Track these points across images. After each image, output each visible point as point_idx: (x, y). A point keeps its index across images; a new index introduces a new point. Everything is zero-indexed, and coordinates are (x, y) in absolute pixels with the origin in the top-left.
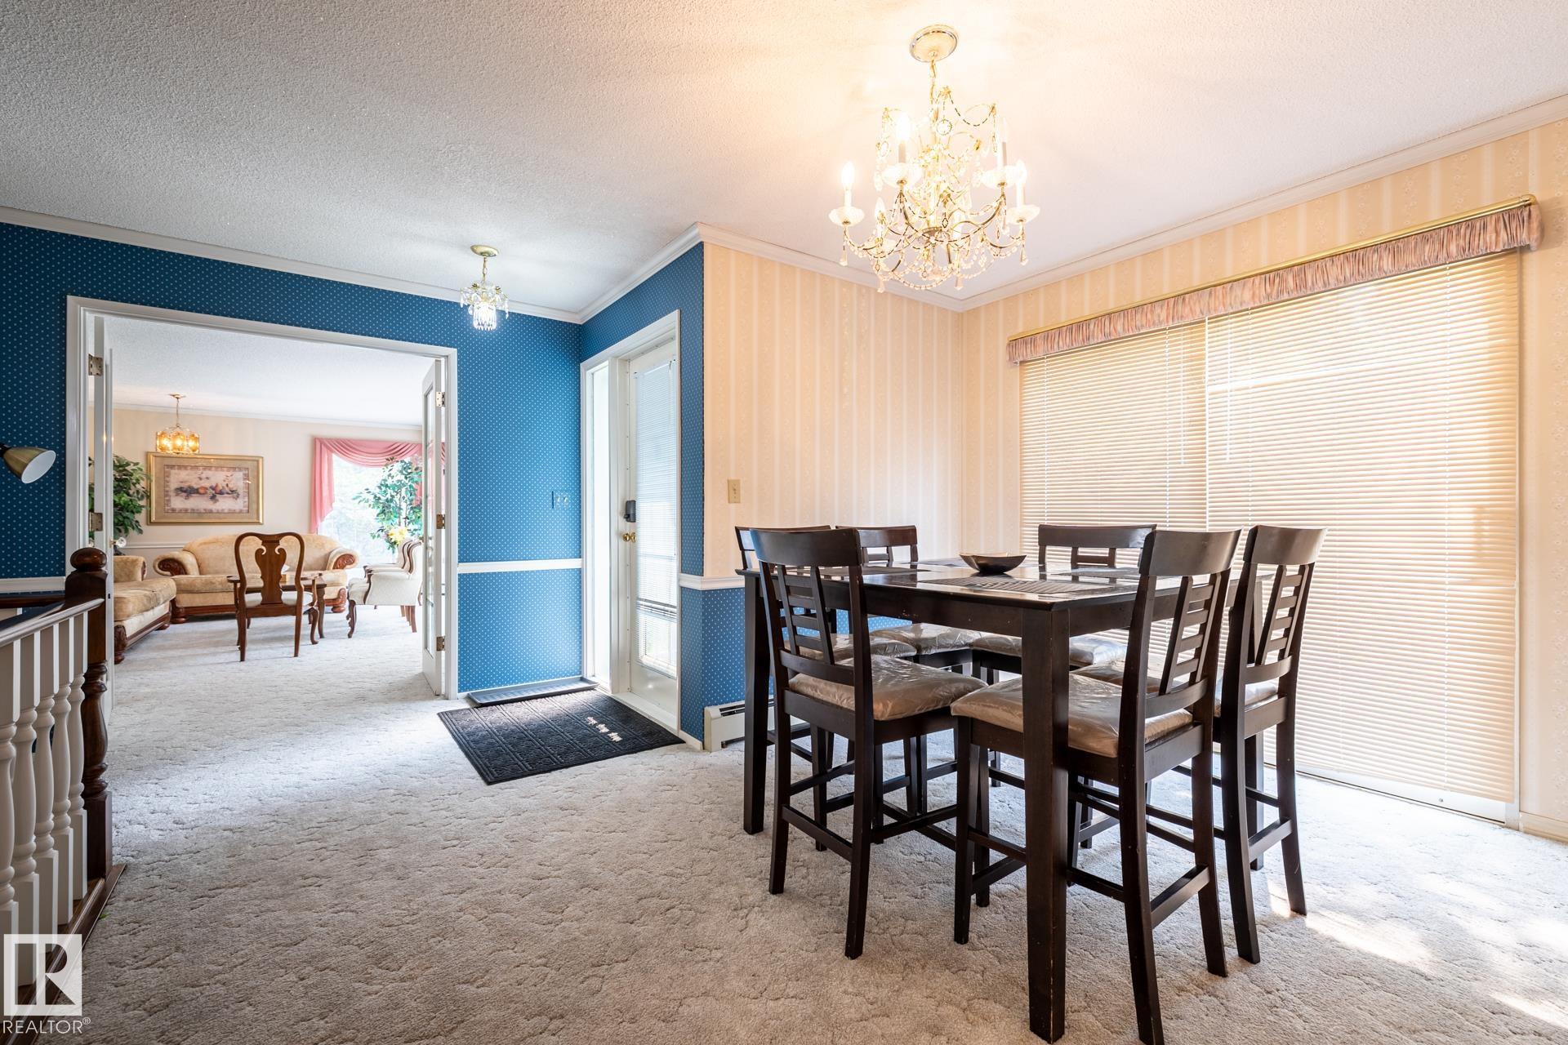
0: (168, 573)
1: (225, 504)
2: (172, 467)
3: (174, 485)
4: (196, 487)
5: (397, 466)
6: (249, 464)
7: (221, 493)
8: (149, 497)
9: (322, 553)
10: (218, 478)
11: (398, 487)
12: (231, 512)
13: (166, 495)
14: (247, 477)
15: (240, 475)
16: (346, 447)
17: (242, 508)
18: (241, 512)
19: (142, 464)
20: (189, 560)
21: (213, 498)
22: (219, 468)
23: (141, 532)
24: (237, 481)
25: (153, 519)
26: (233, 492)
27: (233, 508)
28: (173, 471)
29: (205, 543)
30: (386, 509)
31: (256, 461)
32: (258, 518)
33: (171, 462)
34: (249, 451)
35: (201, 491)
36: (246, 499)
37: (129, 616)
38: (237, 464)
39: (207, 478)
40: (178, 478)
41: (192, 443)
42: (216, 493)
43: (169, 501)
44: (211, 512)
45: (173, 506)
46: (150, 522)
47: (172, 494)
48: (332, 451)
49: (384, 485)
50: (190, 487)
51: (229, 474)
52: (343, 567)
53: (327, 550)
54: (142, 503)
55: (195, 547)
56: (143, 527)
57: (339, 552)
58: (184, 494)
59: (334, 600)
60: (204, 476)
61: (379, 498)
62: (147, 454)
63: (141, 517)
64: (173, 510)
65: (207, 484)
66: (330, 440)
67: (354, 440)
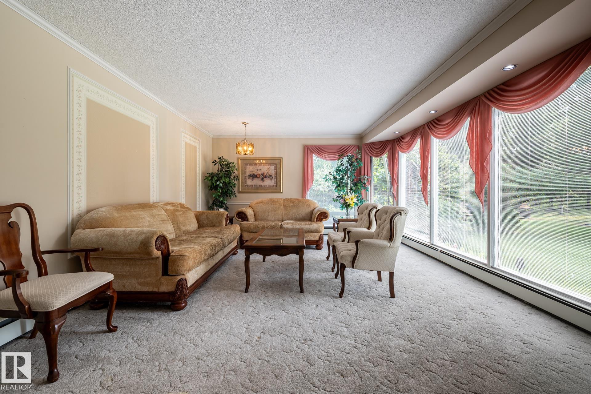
0: (240, 220)
1: (268, 182)
2: (247, 164)
3: (248, 174)
4: (256, 174)
5: (345, 159)
6: (277, 162)
7: (266, 177)
8: (239, 179)
9: (308, 210)
10: (264, 169)
11: (347, 170)
12: (270, 187)
13: (245, 179)
14: (275, 168)
15: (273, 167)
16: (320, 150)
17: (274, 184)
18: (273, 186)
19: (236, 162)
20: (250, 212)
21: (262, 180)
22: (265, 164)
23: (236, 196)
24: (271, 170)
25: (240, 190)
26: (270, 176)
27: (270, 185)
28: (248, 167)
29: (257, 203)
30: (340, 185)
31: (280, 160)
32: (280, 190)
33: (248, 161)
34: (277, 155)
35: (258, 176)
36: (276, 180)
37: (190, 270)
38: (272, 162)
39: (260, 170)
40: (250, 169)
41: (250, 149)
42: (264, 177)
43: (246, 181)
44: (261, 186)
45: (247, 184)
46: (239, 192)
47: (247, 178)
48: (313, 153)
49: (338, 170)
50: (254, 174)
51: (269, 167)
52: (321, 220)
53: (312, 208)
54: (236, 182)
55: (253, 205)
56: (237, 194)
57: (319, 211)
58: (251, 178)
59: (317, 241)
60: (259, 169)
61: (336, 178)
62: (238, 158)
63: (236, 189)
64: (248, 186)
65: (260, 172)
66: (312, 146)
67: (323, 146)
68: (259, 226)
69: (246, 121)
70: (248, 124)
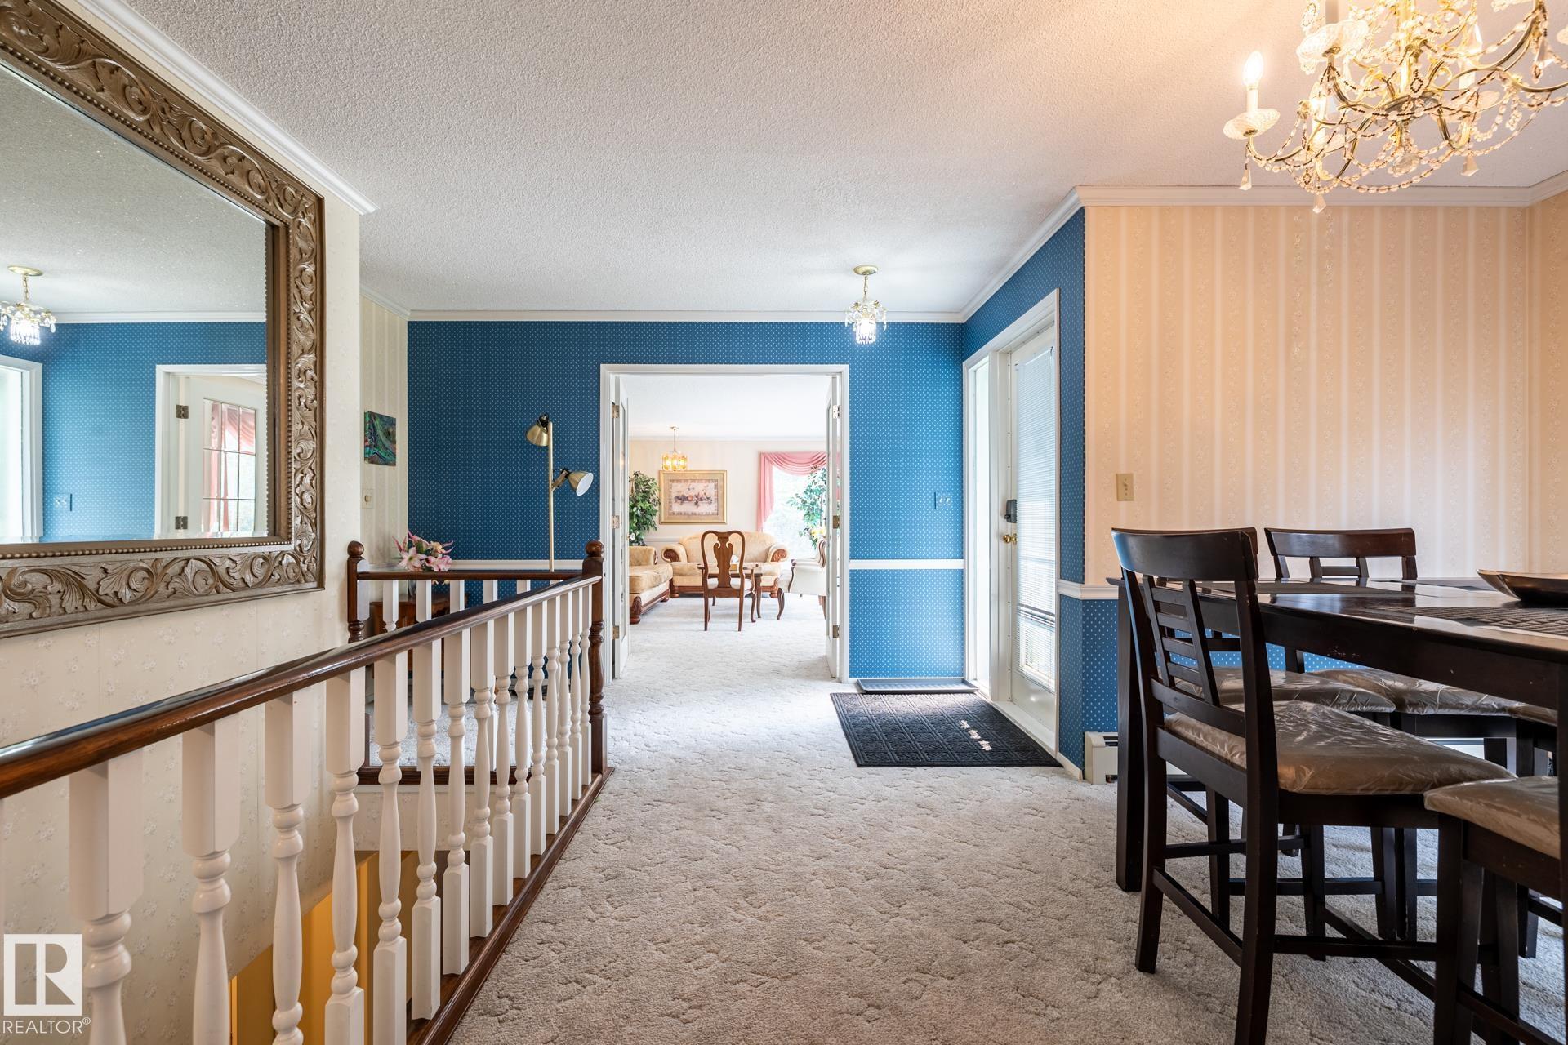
0: (669, 560)
1: (704, 508)
2: (672, 481)
3: (674, 495)
4: (687, 495)
5: (820, 473)
6: (719, 477)
7: (701, 500)
8: (660, 504)
9: (762, 548)
10: (699, 488)
11: (820, 492)
12: (708, 515)
13: (670, 502)
14: (716, 487)
15: (712, 485)
16: (781, 459)
17: (714, 511)
18: (713, 514)
19: (656, 481)
20: (681, 551)
21: (696, 504)
22: (700, 480)
23: (656, 529)
24: (710, 490)
25: (663, 520)
26: (708, 499)
27: (706, 512)
28: (674, 484)
29: (691, 538)
30: (811, 512)
31: (722, 474)
32: (724, 519)
33: (674, 478)
34: (718, 468)
35: (690, 499)
36: (716, 505)
37: (643, 590)
38: (712, 477)
39: (693, 489)
40: (679, 489)
41: (682, 462)
42: (698, 500)
43: (671, 506)
44: (695, 514)
45: (674, 510)
46: (661, 523)
47: (673, 501)
48: (772, 463)
49: (809, 491)
50: (683, 496)
51: (706, 485)
52: (778, 560)
53: (767, 544)
54: (657, 508)
55: (683, 541)
56: (657, 525)
57: (775, 548)
58: (680, 501)
59: (772, 587)
60: (691, 487)
61: (806, 502)
62: (659, 472)
63: (656, 519)
64: (674, 513)
65: (692, 493)
66: (770, 454)
67: (789, 453)
69: (677, 425)
70: (679, 428)
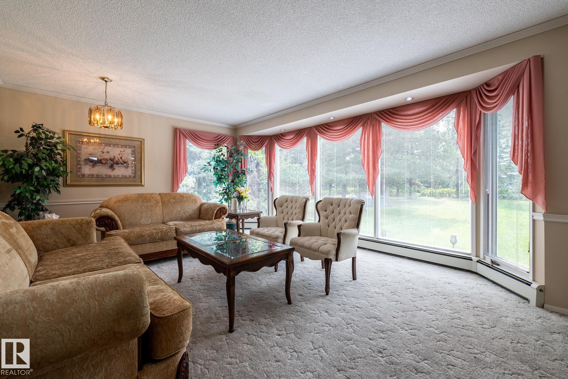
1: (119, 171)
2: (82, 142)
3: (83, 157)
4: (100, 158)
5: (224, 149)
6: (136, 144)
7: (117, 163)
8: (66, 165)
10: (115, 152)
12: (124, 177)
13: (79, 164)
14: (134, 153)
15: (129, 151)
16: (195, 136)
17: (131, 174)
18: (130, 177)
21: (112, 167)
22: (116, 145)
23: (58, 191)
24: (128, 155)
25: (69, 182)
26: (125, 162)
27: (125, 175)
31: (142, 142)
32: (141, 182)
34: (136, 135)
35: (104, 162)
36: (134, 168)
38: (128, 143)
39: (108, 152)
40: (87, 151)
42: (113, 163)
43: (80, 168)
44: (110, 176)
45: (83, 172)
46: (66, 185)
47: (82, 163)
48: (186, 138)
49: (218, 161)
50: (95, 159)
51: (122, 150)
52: (220, 217)
53: (199, 204)
54: (62, 169)
56: (61, 188)
58: (91, 164)
60: (105, 150)
61: (216, 169)
62: (64, 131)
63: (60, 180)
64: (83, 175)
65: (107, 156)
66: (185, 130)
67: (198, 131)
68: (143, 234)
69: (110, 76)
70: (111, 81)
